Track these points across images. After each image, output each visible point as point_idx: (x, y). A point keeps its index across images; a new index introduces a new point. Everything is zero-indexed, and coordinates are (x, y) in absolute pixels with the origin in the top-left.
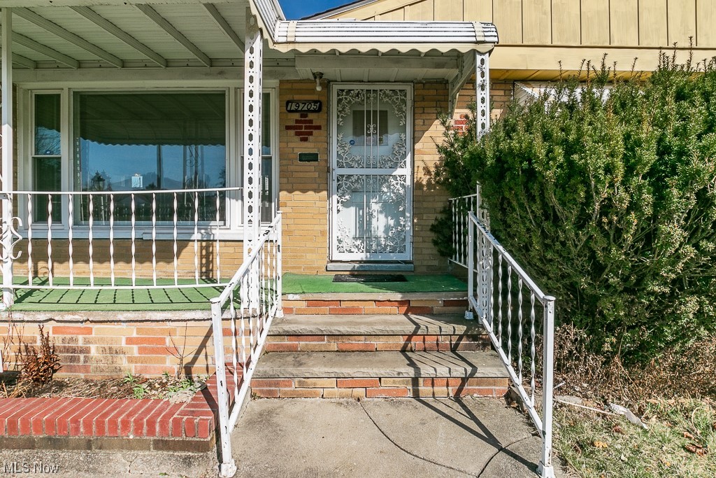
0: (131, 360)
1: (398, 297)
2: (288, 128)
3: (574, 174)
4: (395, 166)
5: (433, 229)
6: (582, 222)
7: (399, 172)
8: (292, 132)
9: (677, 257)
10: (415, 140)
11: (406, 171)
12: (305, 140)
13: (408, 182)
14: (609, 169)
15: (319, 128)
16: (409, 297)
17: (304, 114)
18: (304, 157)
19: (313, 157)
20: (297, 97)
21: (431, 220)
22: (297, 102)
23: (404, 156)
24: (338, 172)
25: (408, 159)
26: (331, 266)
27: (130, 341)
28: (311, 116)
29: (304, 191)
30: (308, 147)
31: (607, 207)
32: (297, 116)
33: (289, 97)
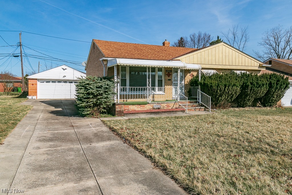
0: (166, 108)
1: (189, 101)
2: (166, 75)
3: (211, 86)
4: (182, 81)
5: (188, 92)
6: (212, 90)
7: (182, 82)
8: (167, 75)
9: (219, 93)
10: (185, 77)
11: (183, 82)
12: (169, 77)
13: (184, 84)
14: (214, 86)
15: (171, 75)
16: (191, 101)
17: (169, 72)
18: (169, 80)
19: (170, 80)
20: (168, 69)
21: (188, 90)
22: (168, 70)
23: (183, 80)
24: (174, 82)
25: (184, 80)
26: (173, 99)
27: (166, 106)
28: (170, 73)
29: (169, 86)
30: (169, 78)
31: (214, 89)
32: (168, 73)
33: (167, 69)
